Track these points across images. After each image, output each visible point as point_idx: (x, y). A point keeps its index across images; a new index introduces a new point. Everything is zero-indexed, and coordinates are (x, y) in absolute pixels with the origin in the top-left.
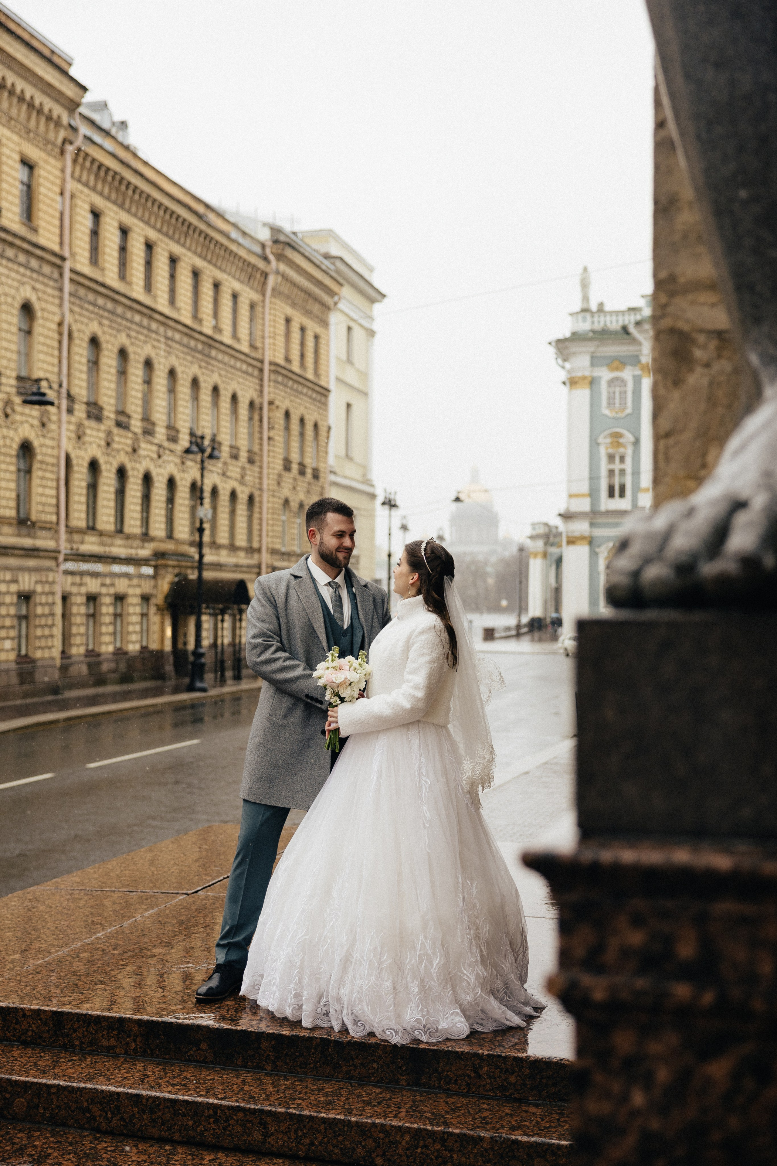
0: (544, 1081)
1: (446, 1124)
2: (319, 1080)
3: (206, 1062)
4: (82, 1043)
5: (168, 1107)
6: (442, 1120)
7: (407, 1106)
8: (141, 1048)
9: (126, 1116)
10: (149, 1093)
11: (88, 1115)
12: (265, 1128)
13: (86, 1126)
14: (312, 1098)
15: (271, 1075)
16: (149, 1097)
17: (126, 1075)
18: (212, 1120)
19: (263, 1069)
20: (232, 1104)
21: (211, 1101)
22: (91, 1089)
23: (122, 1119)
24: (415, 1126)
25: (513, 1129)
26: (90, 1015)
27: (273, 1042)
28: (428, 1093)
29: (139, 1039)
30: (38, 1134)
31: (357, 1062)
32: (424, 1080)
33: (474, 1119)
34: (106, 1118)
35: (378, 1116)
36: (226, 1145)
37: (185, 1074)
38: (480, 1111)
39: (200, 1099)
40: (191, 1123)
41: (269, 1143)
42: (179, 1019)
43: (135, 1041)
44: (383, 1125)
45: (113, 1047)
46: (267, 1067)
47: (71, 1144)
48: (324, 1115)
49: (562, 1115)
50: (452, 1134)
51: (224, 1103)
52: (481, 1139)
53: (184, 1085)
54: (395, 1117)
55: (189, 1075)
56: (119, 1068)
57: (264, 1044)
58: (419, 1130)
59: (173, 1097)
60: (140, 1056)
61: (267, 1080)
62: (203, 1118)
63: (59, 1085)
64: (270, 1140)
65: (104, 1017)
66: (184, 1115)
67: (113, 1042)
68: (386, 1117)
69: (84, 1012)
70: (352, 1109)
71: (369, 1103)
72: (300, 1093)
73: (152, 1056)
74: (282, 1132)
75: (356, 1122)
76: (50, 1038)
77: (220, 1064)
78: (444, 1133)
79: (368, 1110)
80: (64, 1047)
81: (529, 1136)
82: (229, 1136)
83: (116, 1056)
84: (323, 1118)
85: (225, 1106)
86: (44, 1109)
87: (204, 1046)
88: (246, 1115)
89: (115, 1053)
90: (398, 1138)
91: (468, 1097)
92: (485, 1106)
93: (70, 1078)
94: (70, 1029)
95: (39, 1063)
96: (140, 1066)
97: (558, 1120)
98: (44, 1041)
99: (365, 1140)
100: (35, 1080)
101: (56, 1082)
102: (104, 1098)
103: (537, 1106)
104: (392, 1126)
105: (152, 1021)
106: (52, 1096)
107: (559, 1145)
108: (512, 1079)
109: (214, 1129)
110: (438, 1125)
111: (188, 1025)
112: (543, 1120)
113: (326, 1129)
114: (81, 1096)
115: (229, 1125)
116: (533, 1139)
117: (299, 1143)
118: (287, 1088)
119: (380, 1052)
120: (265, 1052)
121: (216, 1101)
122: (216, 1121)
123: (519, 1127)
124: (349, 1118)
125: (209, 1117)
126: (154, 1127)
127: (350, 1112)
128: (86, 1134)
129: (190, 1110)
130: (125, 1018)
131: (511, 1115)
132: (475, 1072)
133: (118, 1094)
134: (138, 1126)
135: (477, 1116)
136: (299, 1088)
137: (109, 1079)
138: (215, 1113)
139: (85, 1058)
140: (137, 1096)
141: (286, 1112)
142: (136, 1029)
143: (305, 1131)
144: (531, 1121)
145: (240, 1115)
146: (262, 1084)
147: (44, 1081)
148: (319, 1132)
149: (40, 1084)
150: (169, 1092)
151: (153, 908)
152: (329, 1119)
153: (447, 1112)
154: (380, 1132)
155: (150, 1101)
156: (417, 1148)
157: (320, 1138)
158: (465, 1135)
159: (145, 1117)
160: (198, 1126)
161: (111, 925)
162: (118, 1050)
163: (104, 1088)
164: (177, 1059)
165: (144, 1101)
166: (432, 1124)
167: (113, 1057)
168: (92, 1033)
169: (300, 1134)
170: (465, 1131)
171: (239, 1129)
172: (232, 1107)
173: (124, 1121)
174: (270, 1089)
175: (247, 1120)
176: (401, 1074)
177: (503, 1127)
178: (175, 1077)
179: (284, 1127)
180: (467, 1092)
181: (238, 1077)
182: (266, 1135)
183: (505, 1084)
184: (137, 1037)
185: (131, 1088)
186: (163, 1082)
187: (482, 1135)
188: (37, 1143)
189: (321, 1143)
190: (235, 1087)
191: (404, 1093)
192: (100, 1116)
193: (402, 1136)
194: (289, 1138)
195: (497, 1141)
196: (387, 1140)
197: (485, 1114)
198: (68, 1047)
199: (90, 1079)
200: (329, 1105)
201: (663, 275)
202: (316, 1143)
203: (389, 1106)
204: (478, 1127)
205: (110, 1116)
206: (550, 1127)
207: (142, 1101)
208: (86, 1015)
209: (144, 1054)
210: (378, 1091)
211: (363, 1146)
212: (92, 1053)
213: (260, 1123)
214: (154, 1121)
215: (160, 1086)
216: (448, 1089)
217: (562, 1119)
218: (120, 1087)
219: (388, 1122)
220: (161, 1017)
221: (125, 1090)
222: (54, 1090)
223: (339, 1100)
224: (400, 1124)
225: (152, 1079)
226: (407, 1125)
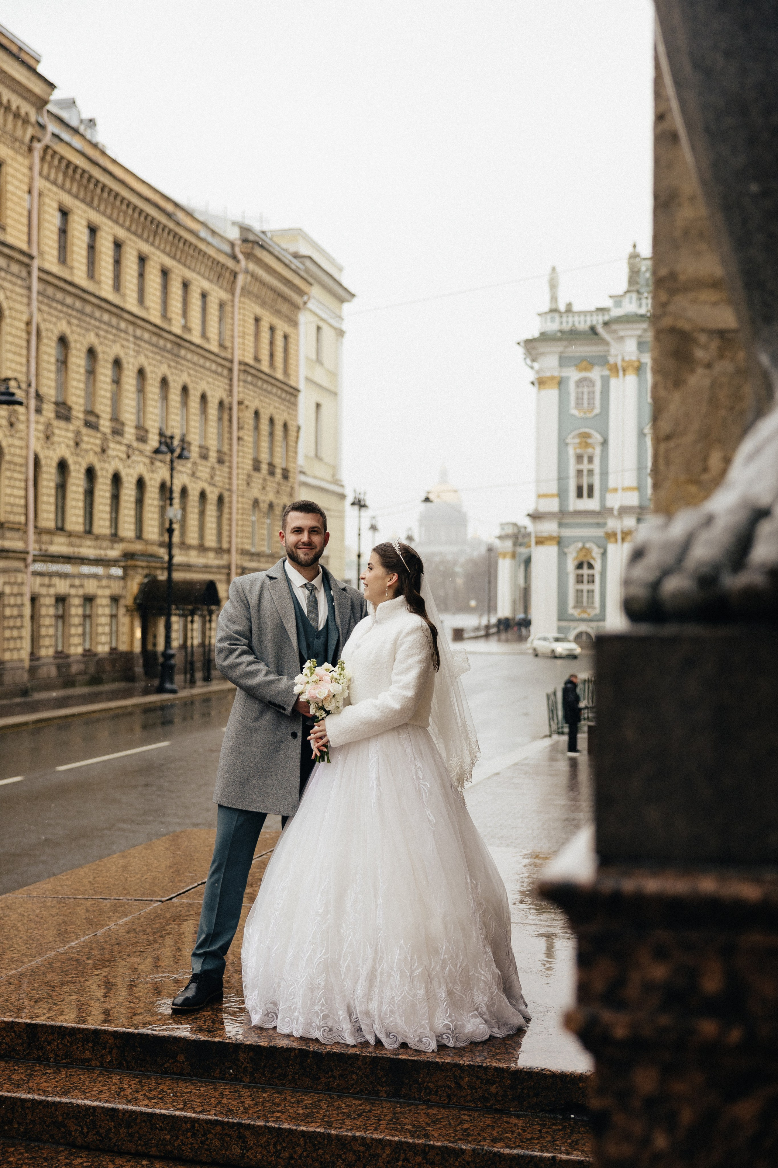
0: (525, 1091)
1: (427, 1136)
2: (297, 1092)
3: (184, 1075)
4: (57, 1055)
5: (144, 1121)
6: (424, 1132)
7: (388, 1118)
8: (116, 1060)
9: (102, 1131)
10: (125, 1107)
11: (63, 1130)
12: (243, 1142)
13: (62, 1141)
14: (291, 1111)
15: (249, 1087)
16: (126, 1111)
17: (101, 1088)
18: (189, 1134)
19: (241, 1081)
20: (210, 1117)
21: (188, 1114)
22: (67, 1103)
23: (98, 1133)
24: (396, 1139)
25: (495, 1140)
26: (65, 1027)
27: (251, 1054)
28: (409, 1105)
29: (115, 1051)
30: (12, 1149)
31: (337, 1073)
32: (404, 1091)
33: (456, 1131)
34: (82, 1132)
35: (358, 1129)
36: (204, 1159)
37: (161, 1087)
38: (461, 1123)
39: (177, 1113)
40: (168, 1137)
41: (248, 1157)
42: (155, 1031)
43: (110, 1053)
44: (363, 1139)
45: (88, 1060)
46: (245, 1079)
47: (46, 1160)
48: (304, 1128)
49: (543, 1126)
50: (433, 1147)
51: (202, 1116)
52: (463, 1151)
53: (161, 1098)
54: (376, 1129)
55: (166, 1088)
56: (95, 1081)
57: (242, 1056)
58: (400, 1143)
59: (149, 1110)
60: (115, 1068)
61: (245, 1093)
62: (180, 1132)
63: (33, 1100)
64: (249, 1154)
65: (79, 1029)
66: (161, 1129)
67: (88, 1054)
68: (366, 1130)
69: (58, 1024)
70: (332, 1122)
71: (349, 1116)
72: (279, 1105)
73: (128, 1068)
74: (261, 1146)
75: (337, 1135)
76: (24, 1051)
77: (196, 1076)
78: (426, 1145)
79: (348, 1122)
80: (39, 1060)
81: (511, 1148)
82: (207, 1150)
83: (91, 1069)
84: (303, 1131)
85: (203, 1120)
86: (19, 1123)
87: (181, 1058)
88: (223, 1129)
89: (91, 1065)
90: (379, 1151)
91: (449, 1108)
92: (466, 1118)
93: (46, 1093)
94: (44, 1041)
95: (13, 1077)
96: (115, 1079)
97: (540, 1131)
98: (18, 1054)
99: (345, 1153)
100: (10, 1094)
101: (30, 1096)
102: (79, 1112)
103: (518, 1117)
104: (372, 1139)
105: (128, 1033)
106: (27, 1111)
107: (541, 1157)
108: (494, 1089)
109: (192, 1144)
110: (419, 1137)
111: (165, 1036)
112: (524, 1131)
113: (305, 1143)
114: (56, 1110)
115: (207, 1139)
116: (515, 1152)
117: (278, 1157)
118: (265, 1101)
119: (360, 1063)
120: (243, 1064)
121: (194, 1115)
122: (194, 1135)
123: (501, 1139)
124: (329, 1131)
125: (187, 1131)
126: (131, 1141)
127: (329, 1125)
128: (61, 1149)
129: (168, 1124)
130: (100, 1030)
131: (493, 1127)
132: (456, 1083)
133: (94, 1108)
134: (114, 1141)
135: (458, 1128)
136: (277, 1100)
137: (84, 1093)
138: (193, 1127)
139: (60, 1071)
140: (113, 1110)
141: (265, 1126)
142: (111, 1041)
143: (284, 1145)
144: (513, 1132)
145: (218, 1128)
146: (240, 1096)
147: (18, 1095)
148: (299, 1145)
149: (15, 1098)
150: (146, 1106)
151: (126, 916)
152: (309, 1132)
153: (427, 1123)
154: (360, 1145)
155: (127, 1115)
156: (398, 1161)
157: (300, 1151)
158: (446, 1147)
159: (121, 1131)
160: (175, 1140)
161: (84, 934)
162: (93, 1063)
163: (79, 1102)
164: (155, 1072)
165: (120, 1115)
166: (412, 1137)
167: (88, 1070)
168: (66, 1045)
169: (279, 1147)
170: (446, 1143)
171: (217, 1143)
172: (210, 1120)
173: (100, 1136)
174: (249, 1102)
175: (226, 1135)
176: (381, 1086)
177: (485, 1139)
178: (151, 1090)
179: (263, 1140)
180: (448, 1103)
181: (215, 1089)
183: (486, 1095)
184: (112, 1049)
185: (107, 1101)
186: (139, 1096)
187: (464, 1147)
188: (11, 1159)
189: (300, 1157)
190: (213, 1100)
191: (385, 1104)
192: (76, 1130)
193: (383, 1149)
194: (269, 1152)
195: (479, 1154)
196: (367, 1154)
197: (466, 1126)
198: (42, 1060)
199: (66, 1093)
200: (308, 1118)
201: (663, 272)
202: (295, 1156)
203: (369, 1119)
204: (460, 1139)
205: (85, 1130)
206: (532, 1138)
207: (118, 1116)
208: (60, 1027)
209: (120, 1066)
210: (357, 1102)
211: (343, 1160)
212: (67, 1066)
213: (240, 1137)
214: (131, 1135)
215: (136, 1099)
216: (429, 1100)
217: (544, 1131)
218: (96, 1101)
219: (368, 1135)
220: (137, 1029)
221: (101, 1104)
222: (29, 1105)
223: (318, 1112)
224: (381, 1137)
225: (128, 1091)
226: (388, 1138)
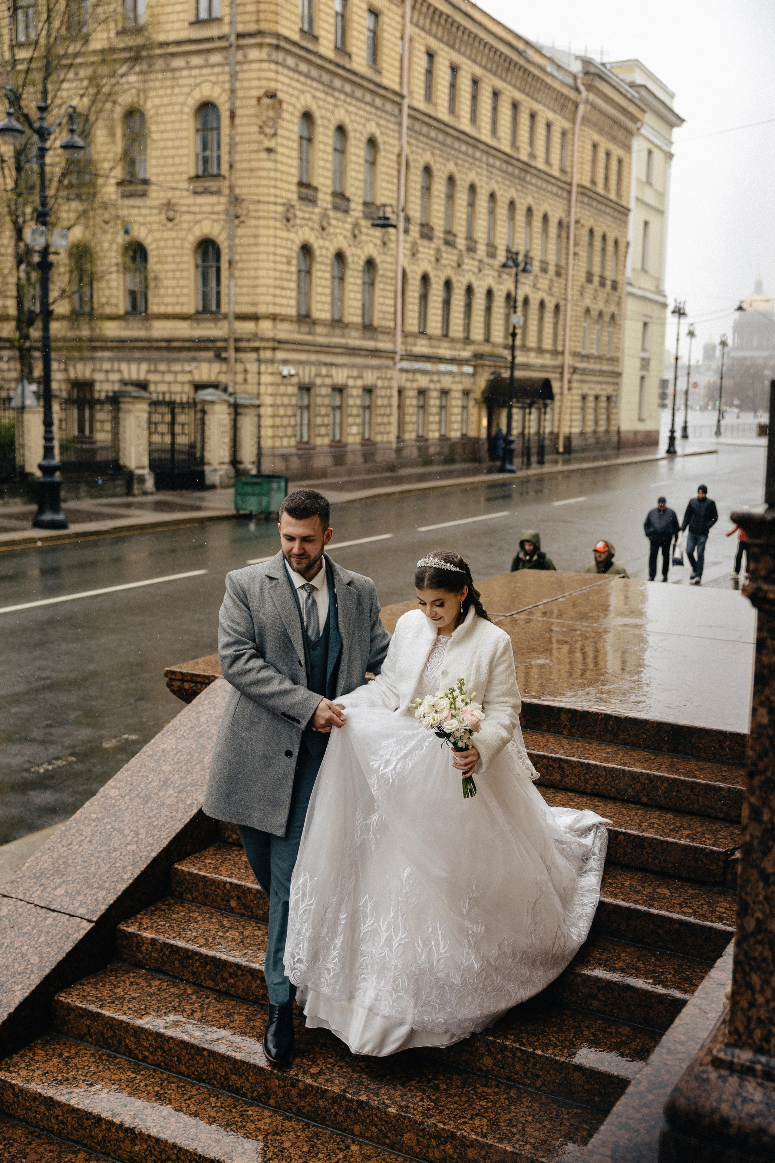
1: (695, 777)
2: (602, 743)
6: (692, 774)
7: (667, 764)
12: (562, 771)
14: (597, 754)
15: (567, 738)
19: (561, 733)
24: (672, 776)
27: (569, 715)
28: (683, 757)
31: (632, 733)
32: (680, 749)
33: (716, 776)
35: (645, 768)
38: (720, 771)
41: (565, 782)
44: (648, 774)
46: (564, 732)
48: (605, 765)
50: (699, 784)
52: (721, 789)
54: (657, 770)
57: (563, 717)
58: (675, 779)
61: (565, 742)
64: (566, 779)
68: (650, 769)
71: (638, 760)
72: (588, 750)
74: (574, 774)
75: (629, 771)
78: (694, 782)
79: (638, 764)
84: (605, 767)
88: (549, 762)
90: (658, 784)
91: (712, 762)
92: (725, 769)
99: (634, 784)
104: (655, 775)
110: (689, 777)
113: (606, 775)
117: (586, 783)
118: (578, 747)
119: (649, 727)
120: (563, 722)
124: (623, 768)
127: (624, 764)
132: (719, 745)
135: (718, 774)
136: (587, 747)
141: (578, 761)
143: (591, 775)
145: (545, 761)
146: (560, 743)
148: (601, 776)
152: (609, 768)
153: (696, 770)
154: (645, 779)
156: (672, 792)
157: (602, 781)
158: (709, 785)
166: (684, 776)
169: (587, 776)
170: (708, 782)
172: (539, 755)
174: (567, 746)
175: (550, 765)
176: (663, 744)
179: (576, 771)
180: (712, 759)
181: (543, 737)
182: (563, 776)
187: (721, 786)
189: (602, 784)
190: (541, 743)
191: (665, 756)
193: (662, 783)
194: (579, 779)
196: (650, 785)
200: (609, 759)
202: (599, 784)
203: (653, 763)
204: (719, 781)
210: (645, 753)
211: (632, 788)
213: (560, 768)
216: (698, 756)
219: (651, 772)
223: (616, 757)
226: (666, 775)
